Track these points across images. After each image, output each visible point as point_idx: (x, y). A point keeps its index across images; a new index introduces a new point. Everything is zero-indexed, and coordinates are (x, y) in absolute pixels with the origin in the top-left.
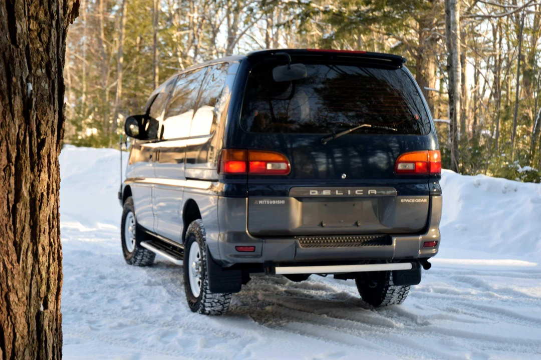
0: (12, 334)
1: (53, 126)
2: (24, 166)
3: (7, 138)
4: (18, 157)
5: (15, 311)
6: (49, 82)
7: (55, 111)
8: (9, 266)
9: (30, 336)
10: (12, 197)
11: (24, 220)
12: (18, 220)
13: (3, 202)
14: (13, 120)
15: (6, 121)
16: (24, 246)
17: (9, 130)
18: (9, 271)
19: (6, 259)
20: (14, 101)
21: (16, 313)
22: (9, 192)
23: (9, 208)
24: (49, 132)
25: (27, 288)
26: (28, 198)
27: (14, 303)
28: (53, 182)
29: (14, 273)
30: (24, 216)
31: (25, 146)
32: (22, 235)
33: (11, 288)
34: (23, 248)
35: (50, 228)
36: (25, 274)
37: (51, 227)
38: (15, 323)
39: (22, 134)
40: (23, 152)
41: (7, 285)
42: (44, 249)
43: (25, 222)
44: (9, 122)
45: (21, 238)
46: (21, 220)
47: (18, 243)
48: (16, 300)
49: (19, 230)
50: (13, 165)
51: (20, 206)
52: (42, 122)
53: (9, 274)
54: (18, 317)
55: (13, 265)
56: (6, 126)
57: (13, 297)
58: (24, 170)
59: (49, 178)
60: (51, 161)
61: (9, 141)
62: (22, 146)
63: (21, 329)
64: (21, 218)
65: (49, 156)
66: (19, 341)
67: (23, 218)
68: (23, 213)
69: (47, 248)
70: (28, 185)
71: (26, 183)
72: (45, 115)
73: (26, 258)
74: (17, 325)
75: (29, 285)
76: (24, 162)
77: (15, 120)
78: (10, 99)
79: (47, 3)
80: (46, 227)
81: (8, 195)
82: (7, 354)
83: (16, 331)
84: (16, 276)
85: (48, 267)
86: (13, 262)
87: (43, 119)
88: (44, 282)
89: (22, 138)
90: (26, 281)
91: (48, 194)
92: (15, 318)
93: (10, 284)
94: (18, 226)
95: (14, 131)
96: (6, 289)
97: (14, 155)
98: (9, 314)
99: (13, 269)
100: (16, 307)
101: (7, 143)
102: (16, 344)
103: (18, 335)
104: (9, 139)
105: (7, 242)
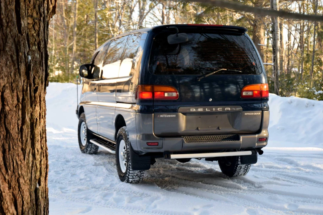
0: (21, 202)
1: (42, 79)
2: (27, 104)
3: (17, 88)
4: (23, 99)
5: (23, 188)
6: (40, 54)
7: (43, 71)
8: (19, 163)
9: (32, 203)
10: (20, 122)
11: (27, 135)
12: (24, 136)
13: (15, 126)
14: (20, 77)
15: (16, 79)
16: (27, 151)
17: (18, 83)
18: (19, 165)
19: (17, 158)
20: (21, 67)
21: (24, 189)
22: (18, 120)
23: (18, 129)
24: (40, 83)
25: (29, 175)
26: (29, 123)
27: (22, 184)
28: (42, 112)
29: (22, 166)
30: (27, 133)
31: (27, 92)
32: (26, 144)
33: (21, 175)
34: (27, 152)
35: (41, 139)
36: (28, 166)
38: (23, 195)
39: (25, 86)
40: (26, 96)
41: (18, 174)
42: (38, 151)
43: (28, 136)
44: (18, 79)
45: (26, 146)
46: (25, 136)
47: (24, 149)
48: (23, 182)
49: (25, 142)
50: (20, 104)
51: (25, 127)
52: (36, 77)
53: (19, 167)
54: (25, 192)
55: (21, 162)
56: (16, 81)
57: (21, 180)
58: (27, 106)
59: (40, 109)
60: (41, 99)
61: (18, 90)
62: (25, 93)
63: (26, 199)
64: (25, 134)
65: (40, 96)
66: (26, 205)
67: (26, 134)
68: (26, 132)
69: (40, 150)
70: (29, 115)
71: (28, 114)
72: (38, 73)
73: (29, 157)
74: (24, 196)
75: (30, 173)
76: (27, 101)
77: (21, 77)
78: (18, 65)
79: (38, 7)
80: (39, 138)
81: (18, 121)
82: (19, 213)
83: (24, 200)
84: (23, 168)
85: (41, 161)
86: (22, 160)
87: (36, 75)
88: (38, 170)
89: (25, 88)
90: (29, 171)
91: (40, 119)
92: (23, 192)
93: (20, 173)
94: (24, 139)
95: (21, 84)
96: (18, 176)
97: (21, 98)
98: (19, 190)
99: (21, 164)
100: (23, 186)
101: (17, 91)
102: (24, 208)
103: (25, 202)
104: (18, 89)
105: (18, 148)
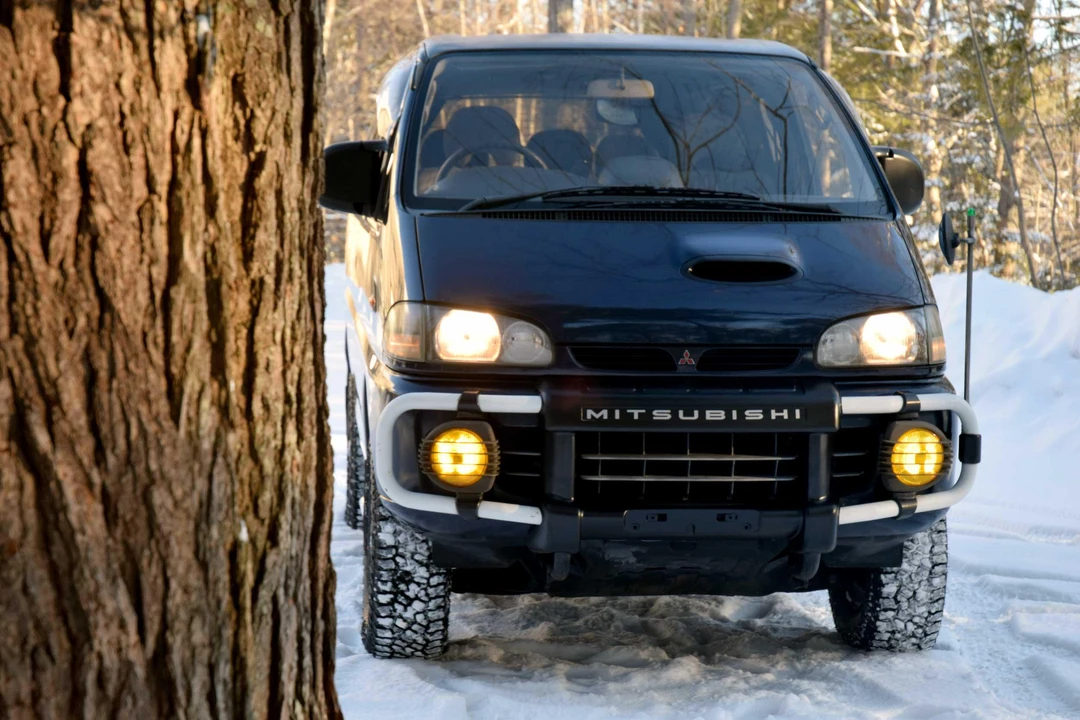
0: (160, 581)
1: (287, 123)
2: (188, 203)
3: (145, 137)
4: (174, 184)
5: (166, 528)
6: (278, 23)
7: (292, 90)
8: (152, 428)
9: (211, 594)
10: (160, 273)
11: (189, 326)
12: (175, 326)
13: (135, 283)
14: (158, 96)
15: (141, 99)
16: (191, 385)
17: (149, 119)
18: (151, 438)
19: (143, 409)
20: (160, 56)
21: (170, 533)
22: (153, 262)
23: (152, 297)
24: (278, 137)
25: (201, 484)
26: (201, 278)
27: (164, 511)
28: (291, 255)
29: (163, 442)
30: (191, 317)
31: (189, 158)
32: (185, 360)
33: (157, 475)
34: (187, 390)
35: (285, 362)
36: (196, 451)
37: (288, 358)
38: (167, 557)
39: (183, 131)
40: (186, 172)
41: (148, 470)
42: (266, 407)
43: (193, 330)
44: (149, 103)
45: (184, 367)
46: (182, 328)
47: (177, 377)
48: (169, 504)
49: (179, 350)
50: (160, 199)
51: (179, 294)
52: (258, 112)
53: (152, 444)
54: (173, 542)
55: (159, 424)
56: (141, 110)
57: (159, 497)
58: (187, 212)
59: (282, 245)
60: (286, 204)
61: (148, 146)
62: (183, 159)
63: (181, 570)
64: (181, 321)
65: (279, 193)
66: (177, 598)
67: (188, 323)
68: (188, 310)
69: (278, 408)
70: (200, 248)
71: (193, 242)
72: (265, 97)
73: (198, 413)
74: (172, 562)
75: (205, 474)
76: (188, 195)
77: (162, 96)
78: (151, 49)
80: (271, 358)
81: (149, 266)
82: (148, 624)
83: (169, 573)
84: (168, 450)
85: (282, 451)
86: (161, 417)
87: (259, 105)
88: (269, 484)
89: (182, 140)
90: (196, 467)
91: (278, 282)
92: (167, 544)
93: (154, 466)
94: (175, 338)
95: (162, 124)
96: (144, 479)
97: (163, 178)
98: (151, 535)
99: (159, 435)
100: (169, 520)
101: (145, 150)
102: (170, 604)
103: (174, 584)
104: (149, 140)
105: (146, 370)
